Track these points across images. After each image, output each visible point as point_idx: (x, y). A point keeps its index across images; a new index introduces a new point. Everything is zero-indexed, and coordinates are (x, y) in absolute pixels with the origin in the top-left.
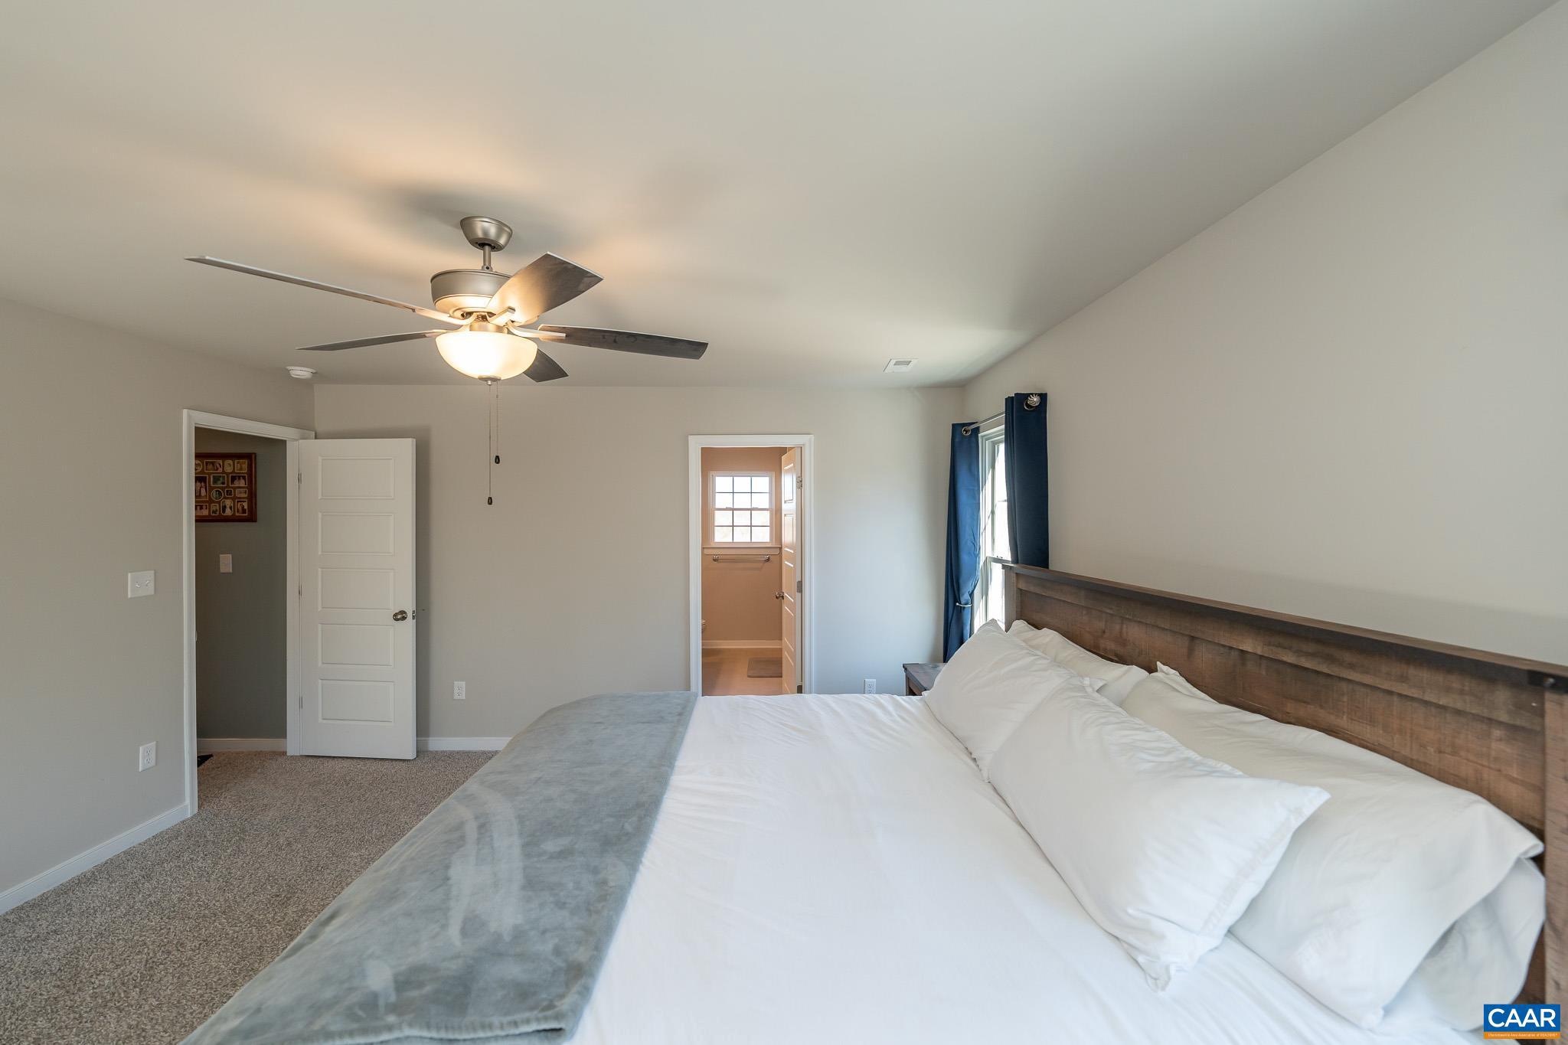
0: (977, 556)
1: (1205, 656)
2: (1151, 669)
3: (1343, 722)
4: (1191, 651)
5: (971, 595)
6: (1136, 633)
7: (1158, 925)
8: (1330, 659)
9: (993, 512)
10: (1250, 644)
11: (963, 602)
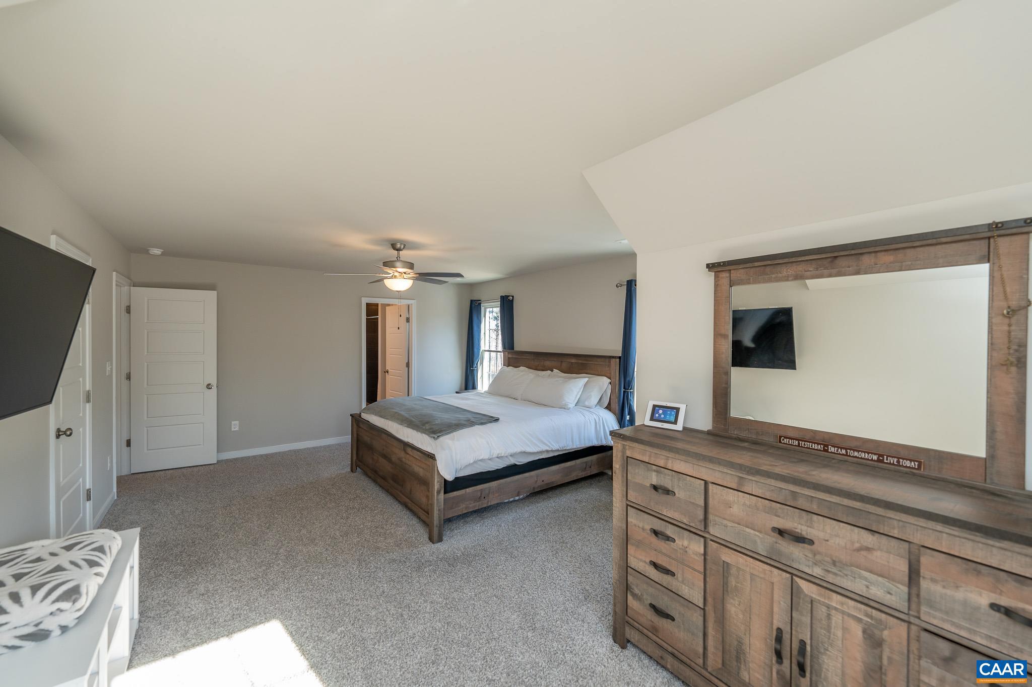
0: (480, 349)
1: (564, 365)
2: (552, 371)
3: (589, 371)
4: (561, 364)
5: (477, 364)
6: (548, 363)
7: (567, 403)
8: (587, 360)
9: (484, 333)
10: (573, 361)
11: (474, 367)
